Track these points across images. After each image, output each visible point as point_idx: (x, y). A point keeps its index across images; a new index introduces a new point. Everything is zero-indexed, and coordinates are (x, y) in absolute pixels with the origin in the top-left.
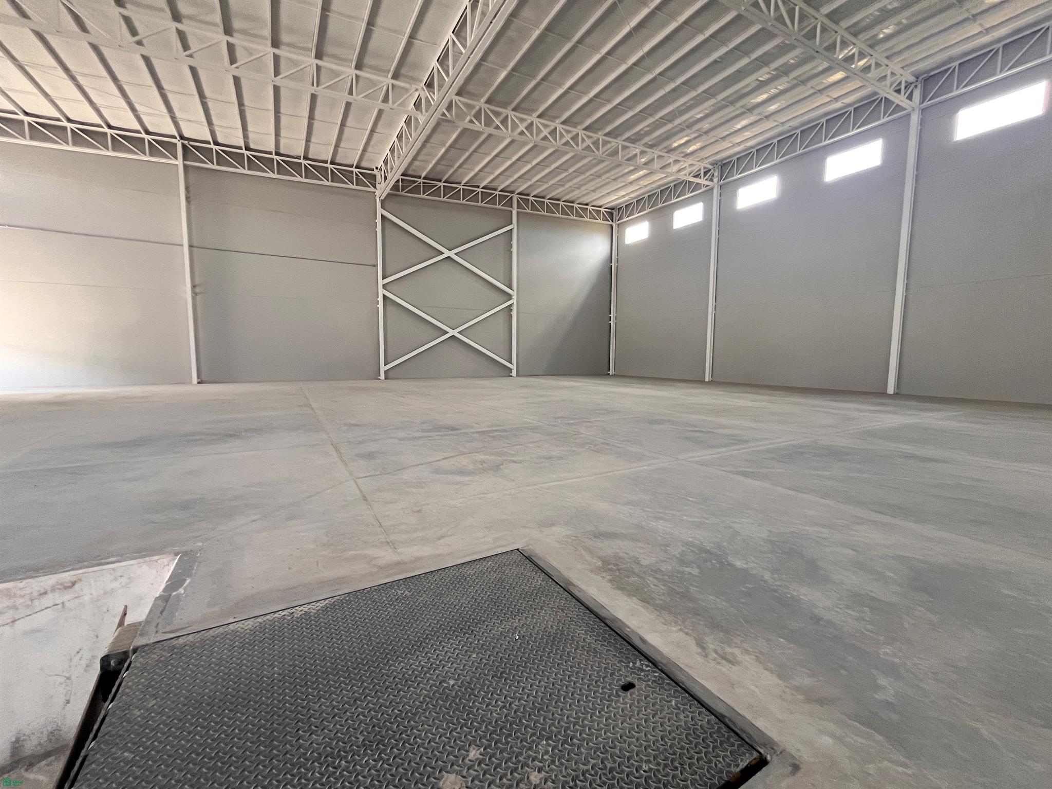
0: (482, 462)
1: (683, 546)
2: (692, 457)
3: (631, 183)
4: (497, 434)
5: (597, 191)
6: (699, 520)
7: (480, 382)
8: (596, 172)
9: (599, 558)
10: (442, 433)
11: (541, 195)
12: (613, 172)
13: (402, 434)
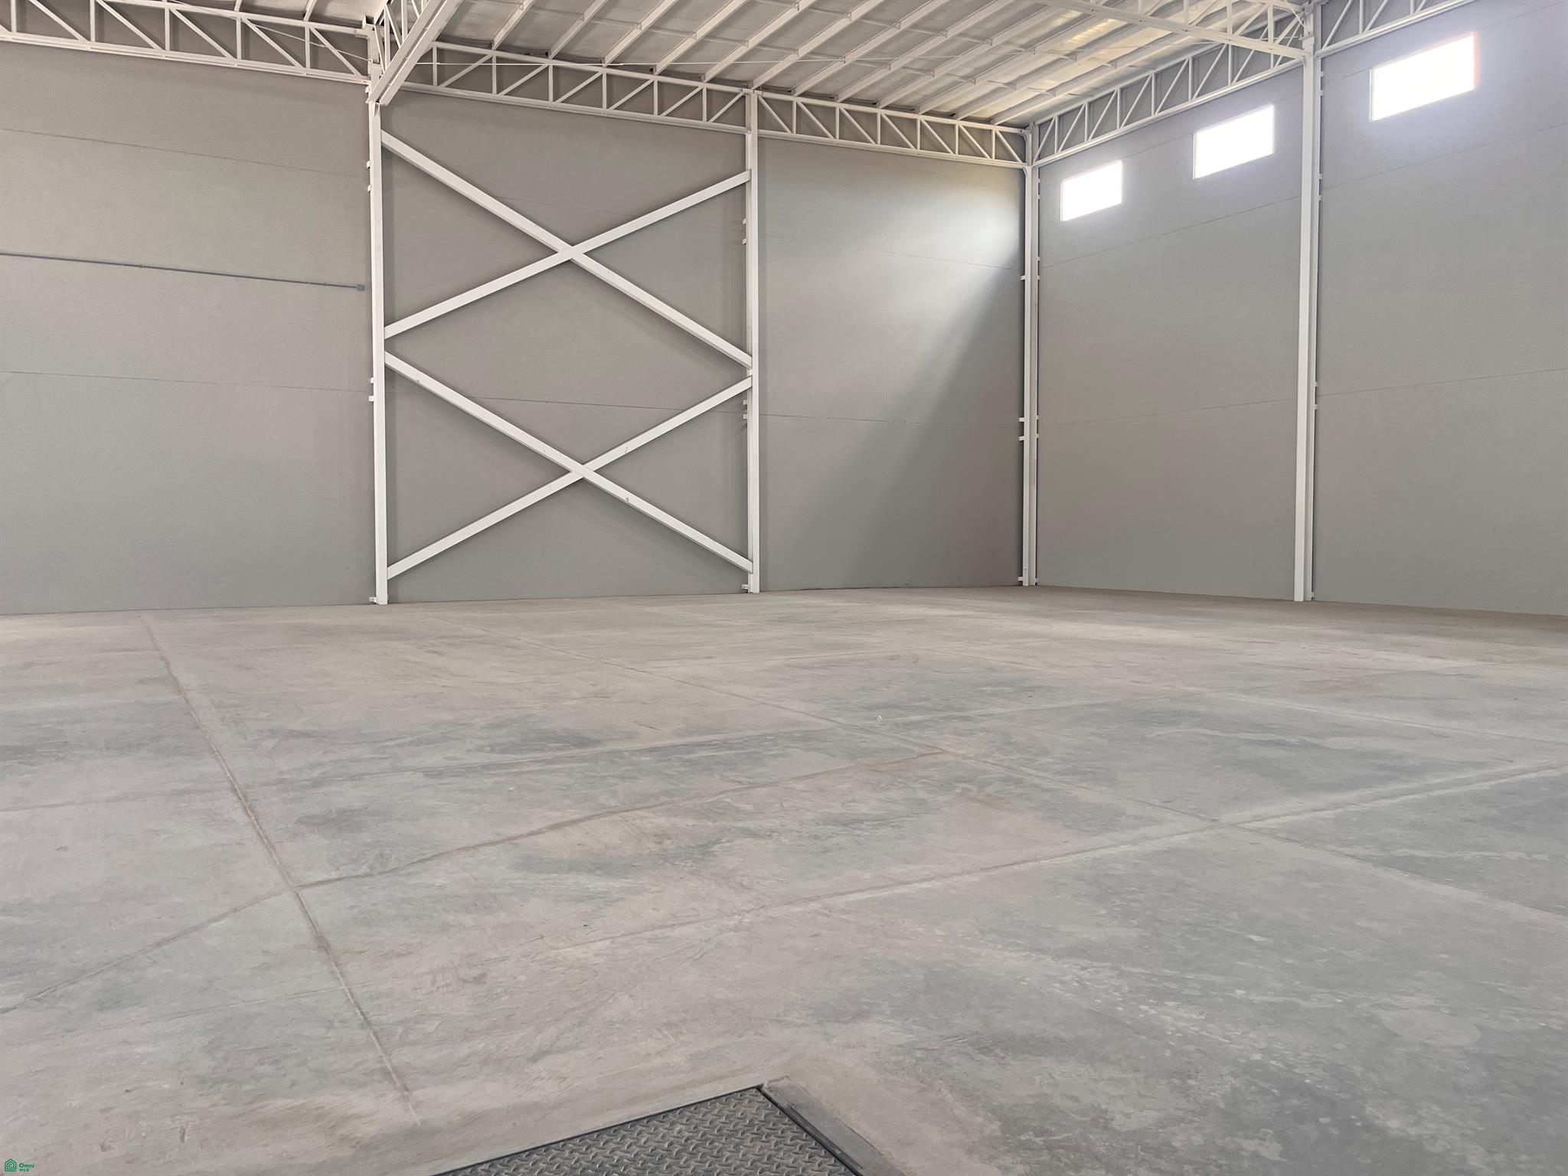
0: (661, 836)
1: (1233, 1074)
2: (1258, 818)
3: (1073, 55)
4: (703, 753)
5: (981, 80)
6: (1280, 999)
7: (655, 609)
8: (975, 27)
9: (993, 1111)
10: (548, 755)
11: (827, 90)
12: (1025, 25)
13: (434, 759)
